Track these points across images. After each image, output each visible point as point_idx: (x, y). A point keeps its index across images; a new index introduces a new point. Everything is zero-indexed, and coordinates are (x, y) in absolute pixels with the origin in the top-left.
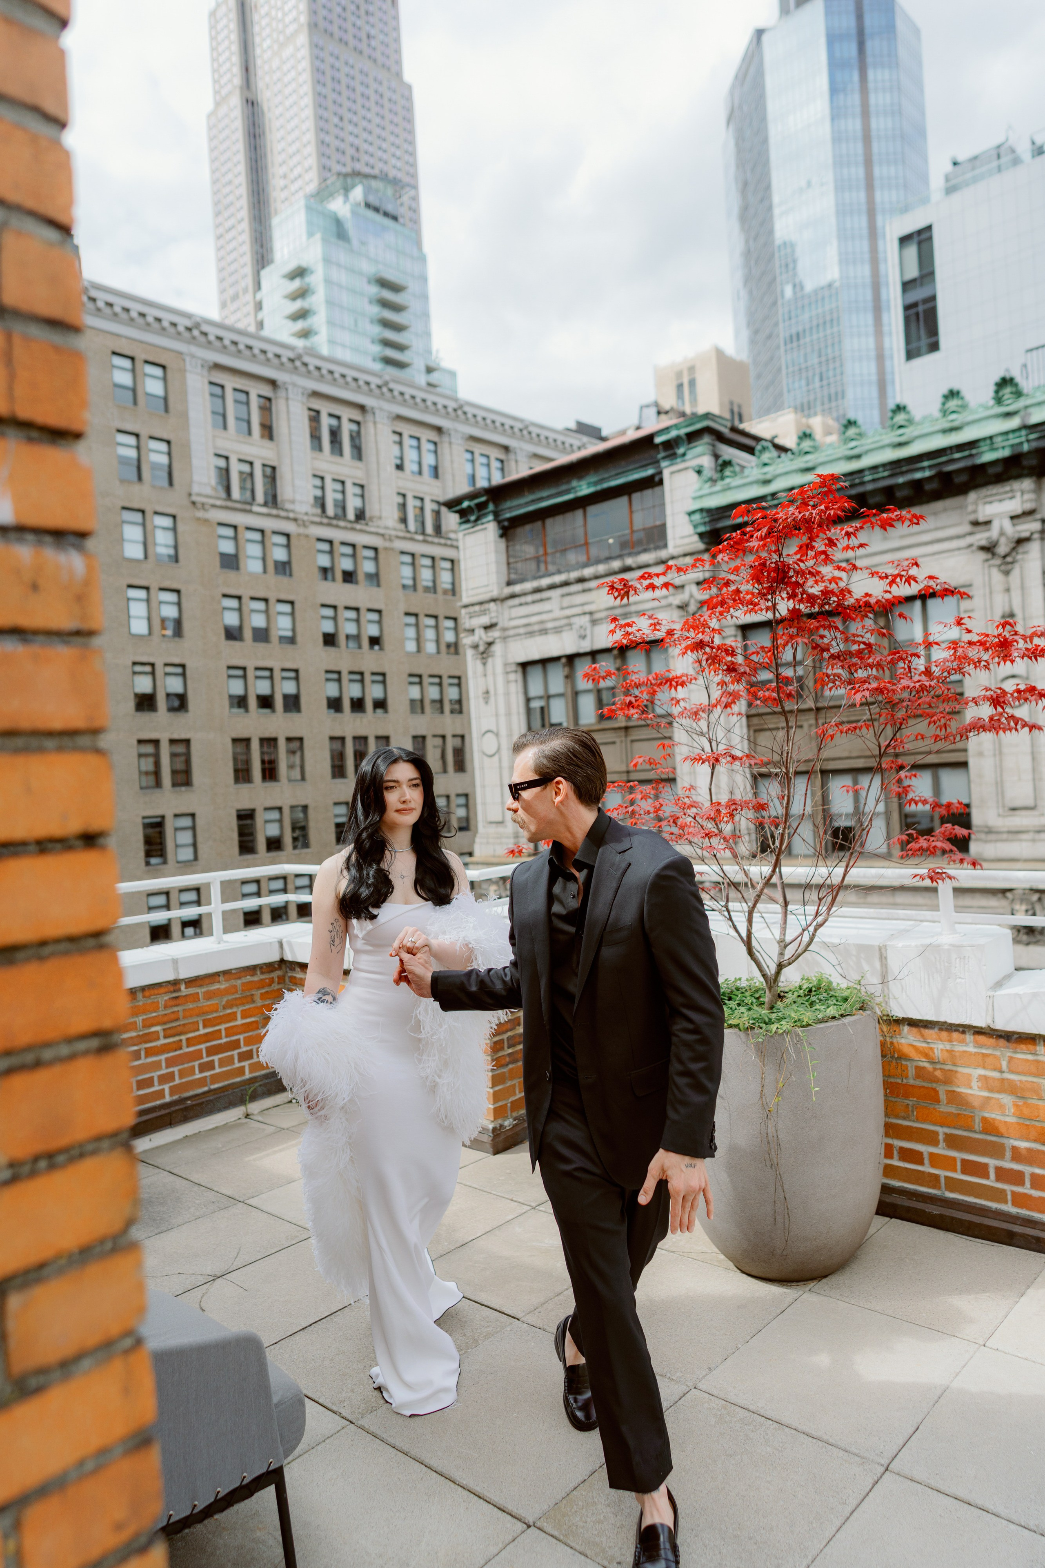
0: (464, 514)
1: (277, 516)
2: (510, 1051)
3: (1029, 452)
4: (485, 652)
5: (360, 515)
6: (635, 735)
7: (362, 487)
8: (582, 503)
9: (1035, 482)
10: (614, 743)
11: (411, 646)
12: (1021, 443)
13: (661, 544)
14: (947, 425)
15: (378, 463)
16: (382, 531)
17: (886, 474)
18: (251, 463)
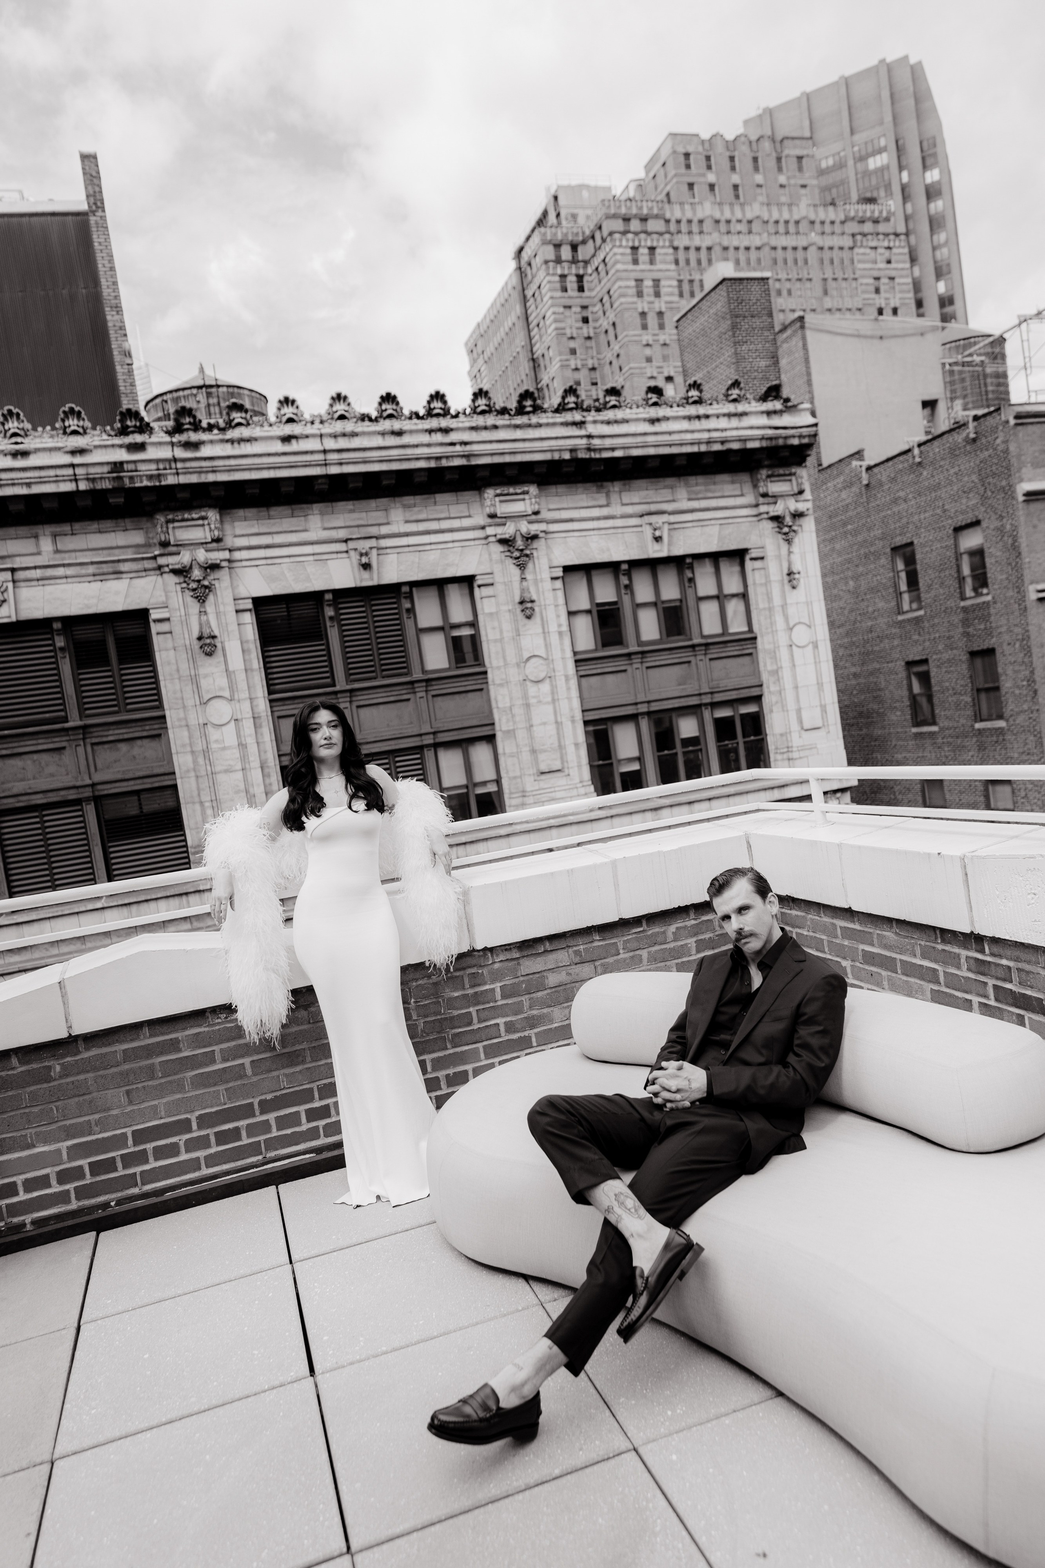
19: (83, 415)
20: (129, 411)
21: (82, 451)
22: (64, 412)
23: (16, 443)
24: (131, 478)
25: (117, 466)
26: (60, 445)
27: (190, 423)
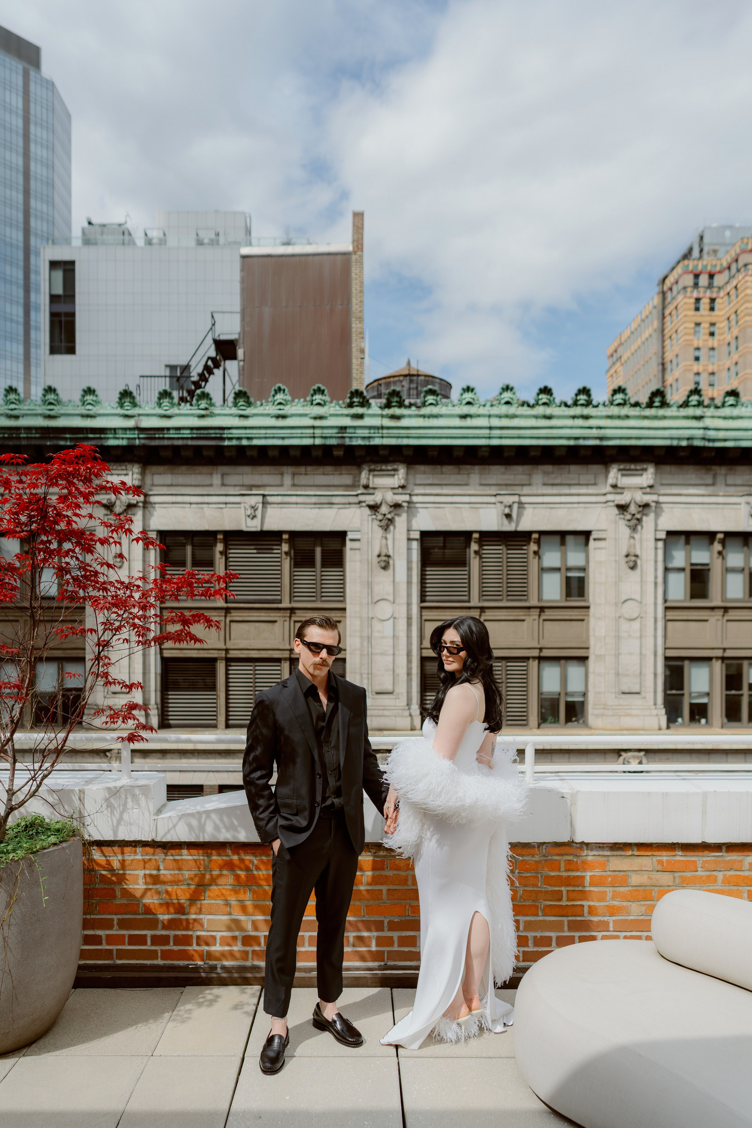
3: (139, 446)
9: (141, 468)
12: (135, 439)
14: (86, 412)
17: (37, 435)
19: (326, 392)
20: (357, 391)
21: (321, 418)
22: (314, 390)
23: (280, 409)
24: (351, 438)
25: (343, 429)
26: (307, 412)
27: (397, 402)
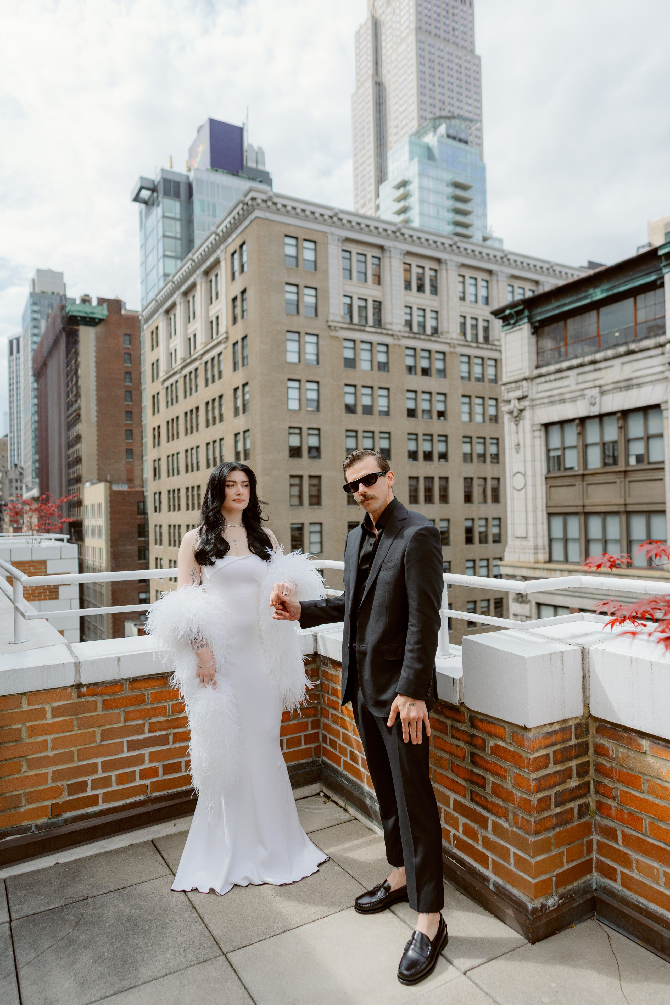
0: (506, 319)
1: (381, 333)
2: (558, 810)
4: (518, 416)
5: (435, 331)
6: (632, 477)
7: (437, 312)
8: (597, 306)
10: (615, 483)
11: (465, 418)
13: (661, 332)
15: (448, 296)
16: (448, 341)
18: (366, 300)
